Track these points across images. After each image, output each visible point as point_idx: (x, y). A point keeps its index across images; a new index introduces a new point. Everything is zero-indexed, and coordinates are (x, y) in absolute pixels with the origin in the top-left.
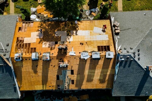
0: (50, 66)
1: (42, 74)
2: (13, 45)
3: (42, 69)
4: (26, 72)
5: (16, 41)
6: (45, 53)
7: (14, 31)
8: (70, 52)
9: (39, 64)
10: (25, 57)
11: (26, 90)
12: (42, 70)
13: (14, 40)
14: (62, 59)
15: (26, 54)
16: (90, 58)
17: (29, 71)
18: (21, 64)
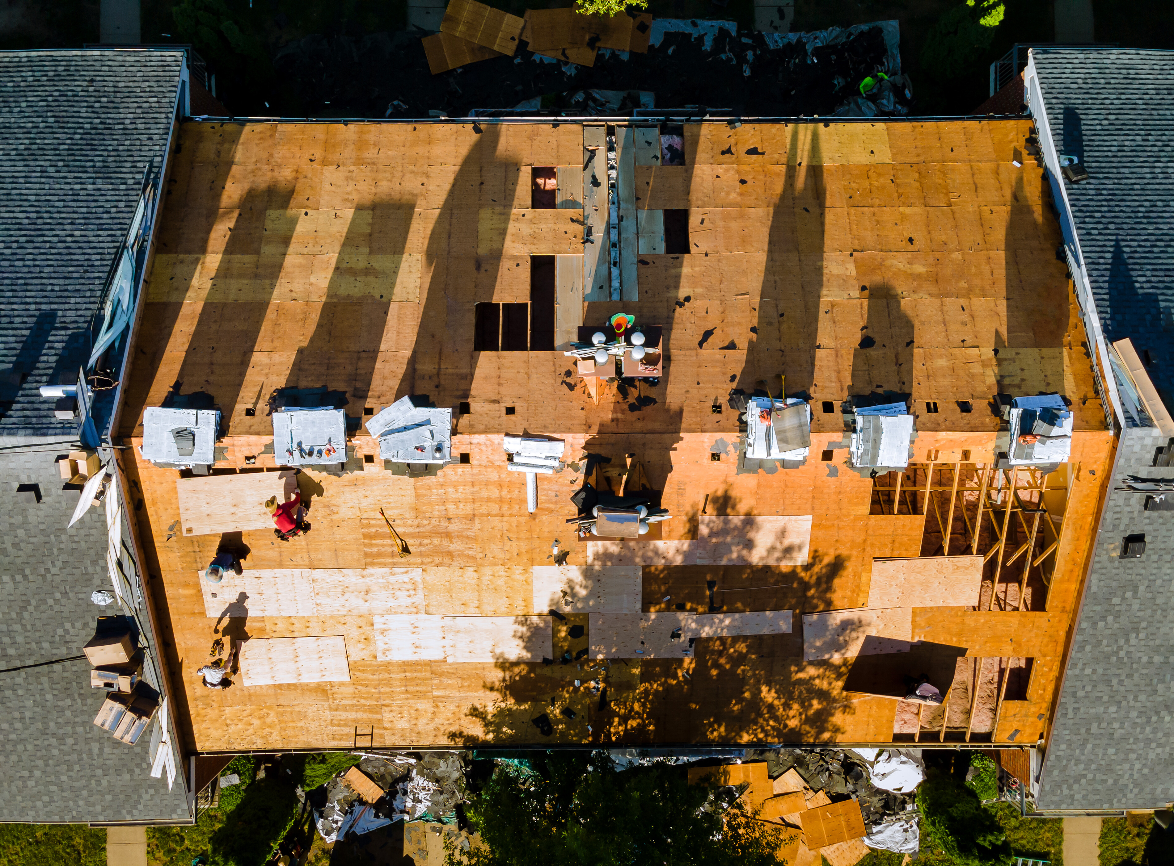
0: (743, 345)
1: (819, 271)
2: (1085, 546)
3: (822, 315)
4: (968, 293)
5: (1057, 574)
6: (784, 464)
7: (1068, 672)
8: (558, 471)
9: (847, 363)
10: (974, 429)
11: (973, 125)
12: (822, 308)
13: (1074, 587)
14: (633, 408)
15: (966, 455)
16: (369, 412)
17: (943, 295)
18: (1009, 368)
